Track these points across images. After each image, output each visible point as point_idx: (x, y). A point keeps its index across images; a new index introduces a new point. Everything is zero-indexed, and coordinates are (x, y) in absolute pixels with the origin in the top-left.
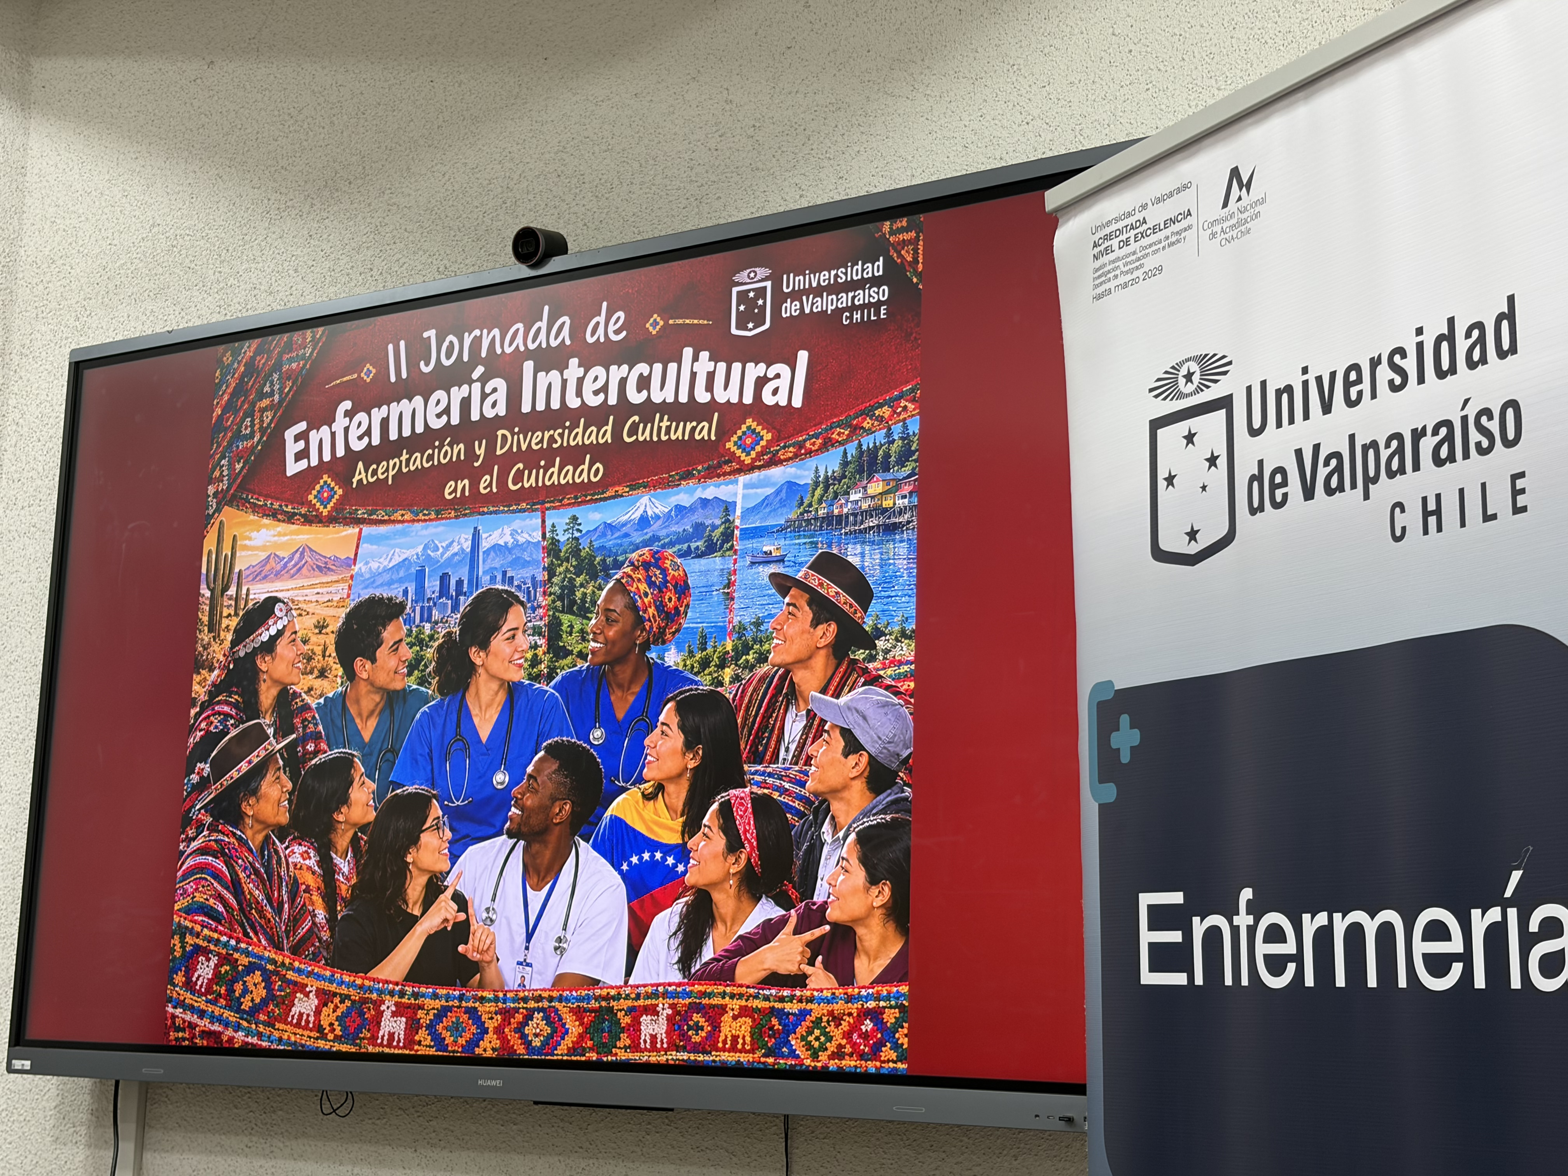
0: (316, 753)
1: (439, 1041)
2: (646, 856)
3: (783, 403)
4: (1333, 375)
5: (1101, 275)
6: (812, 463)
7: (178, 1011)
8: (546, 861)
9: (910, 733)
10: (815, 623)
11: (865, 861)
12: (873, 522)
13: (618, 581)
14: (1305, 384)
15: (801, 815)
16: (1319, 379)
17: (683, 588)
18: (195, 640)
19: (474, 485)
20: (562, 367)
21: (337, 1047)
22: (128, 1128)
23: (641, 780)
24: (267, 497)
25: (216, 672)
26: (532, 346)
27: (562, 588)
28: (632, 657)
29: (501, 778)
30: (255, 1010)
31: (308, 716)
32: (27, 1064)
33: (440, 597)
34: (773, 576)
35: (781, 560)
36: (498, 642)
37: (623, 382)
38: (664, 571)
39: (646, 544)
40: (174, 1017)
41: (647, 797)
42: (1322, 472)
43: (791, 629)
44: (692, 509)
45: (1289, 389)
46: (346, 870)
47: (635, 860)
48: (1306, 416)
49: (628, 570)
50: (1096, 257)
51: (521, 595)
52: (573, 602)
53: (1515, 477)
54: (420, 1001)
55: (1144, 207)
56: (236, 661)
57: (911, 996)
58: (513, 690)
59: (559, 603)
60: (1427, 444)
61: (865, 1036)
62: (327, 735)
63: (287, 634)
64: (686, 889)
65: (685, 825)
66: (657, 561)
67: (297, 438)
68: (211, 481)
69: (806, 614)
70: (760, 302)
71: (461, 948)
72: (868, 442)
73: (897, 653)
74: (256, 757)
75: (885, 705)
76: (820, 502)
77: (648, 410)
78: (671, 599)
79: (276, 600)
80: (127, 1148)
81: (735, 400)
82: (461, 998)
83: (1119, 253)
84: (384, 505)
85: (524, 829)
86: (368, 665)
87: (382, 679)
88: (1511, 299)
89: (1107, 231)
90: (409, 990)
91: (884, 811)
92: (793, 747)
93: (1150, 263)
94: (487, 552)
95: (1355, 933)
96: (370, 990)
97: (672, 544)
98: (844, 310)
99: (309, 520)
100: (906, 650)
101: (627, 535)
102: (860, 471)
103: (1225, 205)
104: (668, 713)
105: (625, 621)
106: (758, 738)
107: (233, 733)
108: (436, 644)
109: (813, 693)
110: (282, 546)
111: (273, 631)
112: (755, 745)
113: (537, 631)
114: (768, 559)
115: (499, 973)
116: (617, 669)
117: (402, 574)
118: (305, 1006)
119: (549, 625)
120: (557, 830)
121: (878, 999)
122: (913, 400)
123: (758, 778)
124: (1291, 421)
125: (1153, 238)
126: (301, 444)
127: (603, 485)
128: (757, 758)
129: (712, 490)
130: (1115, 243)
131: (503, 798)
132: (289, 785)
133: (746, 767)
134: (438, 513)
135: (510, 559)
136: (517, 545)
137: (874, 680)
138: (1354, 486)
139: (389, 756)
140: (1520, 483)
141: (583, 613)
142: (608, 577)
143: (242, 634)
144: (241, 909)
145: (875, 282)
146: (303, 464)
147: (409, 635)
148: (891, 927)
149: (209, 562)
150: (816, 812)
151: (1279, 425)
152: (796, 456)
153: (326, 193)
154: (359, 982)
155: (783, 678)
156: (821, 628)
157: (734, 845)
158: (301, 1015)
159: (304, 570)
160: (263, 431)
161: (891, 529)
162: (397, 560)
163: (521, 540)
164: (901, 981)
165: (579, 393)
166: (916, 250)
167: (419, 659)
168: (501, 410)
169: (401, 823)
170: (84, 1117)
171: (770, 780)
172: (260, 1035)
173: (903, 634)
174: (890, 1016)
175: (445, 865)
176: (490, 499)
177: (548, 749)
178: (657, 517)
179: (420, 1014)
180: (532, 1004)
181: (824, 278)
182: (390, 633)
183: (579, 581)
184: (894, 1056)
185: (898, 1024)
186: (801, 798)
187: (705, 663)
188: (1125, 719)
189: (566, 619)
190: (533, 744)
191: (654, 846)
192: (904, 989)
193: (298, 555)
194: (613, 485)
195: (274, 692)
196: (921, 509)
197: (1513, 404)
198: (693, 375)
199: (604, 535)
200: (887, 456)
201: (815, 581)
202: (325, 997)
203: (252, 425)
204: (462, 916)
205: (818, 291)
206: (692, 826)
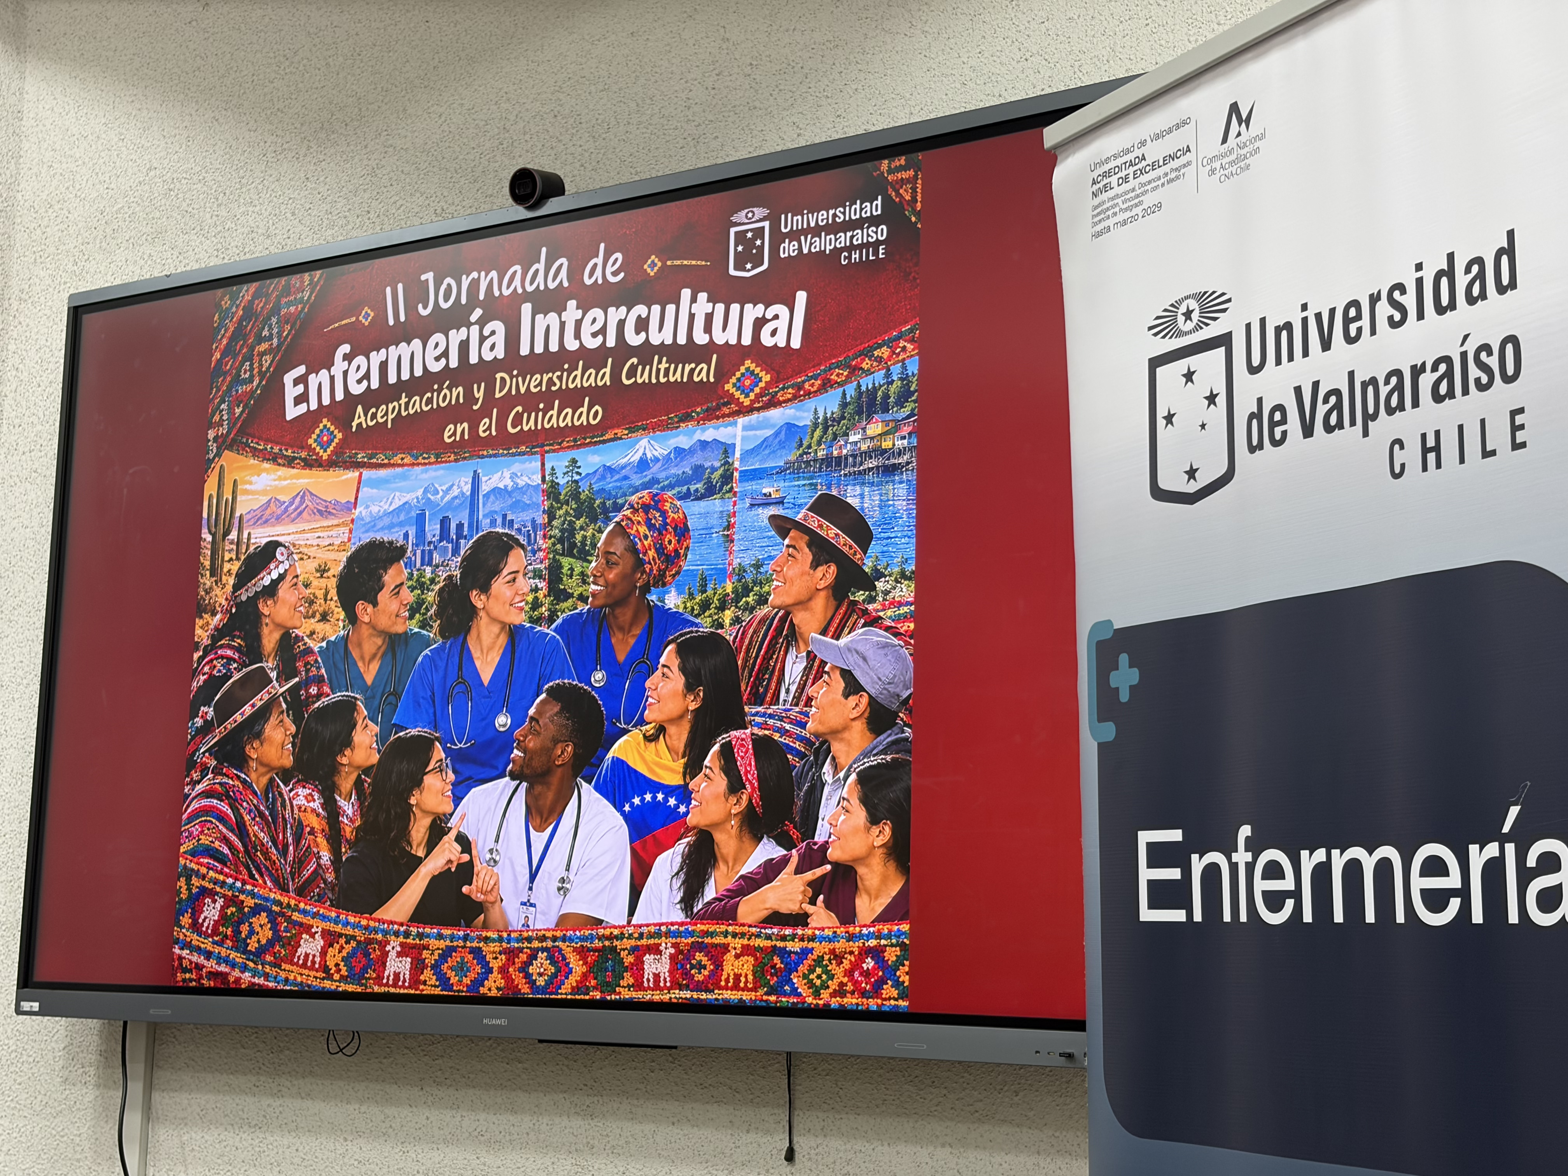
0: (319, 696)
1: (444, 981)
2: (648, 797)
3: (782, 344)
4: (1332, 311)
5: (1100, 213)
6: (811, 404)
7: (185, 953)
8: (548, 802)
9: (910, 674)
10: (815, 565)
11: (865, 801)
12: (872, 463)
13: (618, 524)
14: (1305, 320)
15: (802, 756)
16: (1318, 316)
17: (682, 531)
18: (197, 585)
19: (474, 428)
20: (560, 309)
21: (343, 987)
22: (137, 1068)
23: (642, 722)
24: (267, 441)
25: (219, 616)
26: (530, 289)
27: (562, 531)
28: (633, 600)
29: (503, 721)
30: (261, 951)
31: (311, 659)
32: (36, 1006)
33: (441, 541)
34: (772, 518)
35: (780, 502)
36: (499, 585)
37: (621, 324)
38: (664, 514)
39: (645, 486)
40: (181, 958)
41: (648, 739)
42: (1322, 409)
43: (791, 571)
44: (691, 451)
45: (1288, 326)
46: (350, 812)
47: (637, 801)
48: (1306, 354)
49: (628, 513)
50: (1095, 195)
51: (521, 538)
52: (573, 545)
53: (1514, 413)
54: (425, 941)
55: (1143, 143)
56: (239, 605)
57: (912, 934)
58: (514, 633)
59: (559, 546)
60: (1427, 380)
61: (867, 974)
62: (330, 679)
63: (289, 578)
64: (688, 830)
65: (686, 766)
66: (657, 503)
67: (296, 382)
68: (211, 425)
69: (806, 556)
70: (758, 242)
71: (465, 889)
72: (867, 383)
73: (896, 594)
74: (259, 700)
75: (885, 646)
76: (819, 443)
77: (647, 352)
78: (670, 541)
79: (277, 544)
80: (136, 1088)
81: (733, 341)
82: (466, 938)
83: (1118, 190)
84: (384, 449)
85: (527, 771)
86: (370, 608)
87: (384, 622)
88: (1511, 234)
89: (1106, 168)
90: (414, 930)
91: (884, 752)
92: (793, 688)
93: (1149, 200)
94: (487, 496)
95: (1353, 869)
96: (376, 931)
97: (671, 486)
98: (842, 250)
99: (308, 464)
100: (906, 591)
101: (626, 478)
102: (859, 412)
103: (1224, 141)
104: (669, 655)
105: (625, 564)
106: (759, 679)
107: (236, 676)
108: (437, 588)
109: (813, 634)
110: (282, 490)
111: (275, 575)
112: (755, 687)
113: (538, 574)
114: (767, 501)
115: (503, 914)
116: (618, 611)
117: (402, 517)
118: (310, 946)
119: (549, 568)
120: (559, 771)
121: (879, 937)
122: (911, 341)
123: (758, 719)
124: (1291, 358)
125: (1152, 175)
126: (300, 388)
127: (602, 427)
128: (757, 699)
129: (710, 432)
130: (1114, 180)
131: (506, 741)
132: (293, 729)
133: (746, 709)
134: (437, 456)
135: (510, 502)
136: (516, 488)
137: (874, 621)
138: (1353, 423)
139: (392, 699)
140: (1519, 420)
141: (584, 556)
142: (608, 520)
143: (244, 578)
144: (247, 851)
145: (874, 221)
146: (302, 408)
147: (410, 578)
148: (892, 866)
149: (210, 506)
150: (817, 753)
151: (1278, 362)
152: (795, 397)
153: (323, 135)
154: (364, 922)
155: (783, 620)
156: (821, 570)
157: (735, 786)
158: (307, 955)
159: (305, 514)
160: (262, 375)
161: (890, 470)
162: (397, 503)
163: (521, 483)
164: (902, 919)
165: (577, 336)
166: (914, 189)
167: (420, 603)
168: (500, 352)
169: (404, 766)
170: (93, 1058)
171: (771, 722)
172: (266, 976)
173: (903, 575)
174: (891, 955)
175: (448, 807)
176: (489, 442)
177: (550, 692)
178: (657, 460)
179: (425, 954)
180: (536, 944)
181: (822, 217)
182: (391, 577)
183: (579, 523)
184: (895, 993)
185: (899, 962)
186: (802, 739)
187: (705, 605)
188: (1124, 658)
189: (566, 562)
190: (534, 686)
191: (655, 787)
192: (905, 927)
193: (298, 499)
194: (612, 427)
195: (277, 635)
196: (922, 451)
197: (1513, 339)
198: (692, 317)
199: (603, 478)
200: (886, 396)
201: (814, 522)
202: (330, 938)
203: (252, 369)
204: (466, 857)
205: (816, 231)
206: (693, 767)
